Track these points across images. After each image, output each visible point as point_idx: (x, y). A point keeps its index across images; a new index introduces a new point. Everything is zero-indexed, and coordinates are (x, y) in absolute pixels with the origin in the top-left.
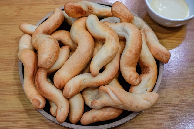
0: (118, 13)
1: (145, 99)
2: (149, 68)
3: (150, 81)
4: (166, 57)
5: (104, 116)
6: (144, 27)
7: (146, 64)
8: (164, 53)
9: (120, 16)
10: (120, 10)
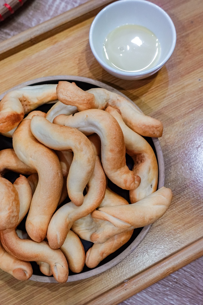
0: (70, 100)
1: (157, 204)
2: (142, 155)
3: (151, 171)
4: (158, 131)
5: (113, 246)
6: (111, 98)
7: (136, 152)
8: (153, 127)
9: (75, 103)
10: (70, 95)
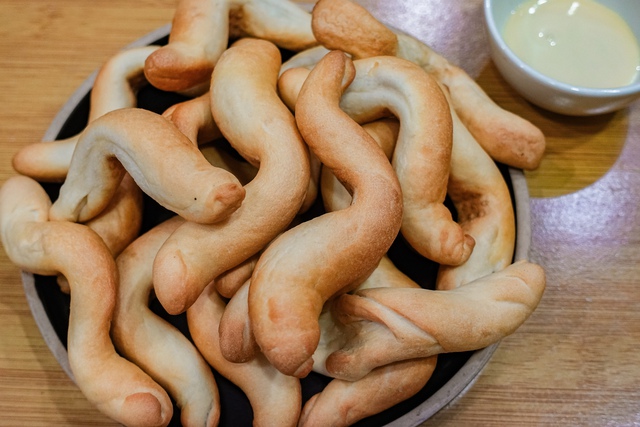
0: (341, 35)
2: (483, 199)
3: (498, 239)
4: (532, 150)
5: (378, 395)
8: (522, 137)
9: (352, 45)
10: (345, 24)
